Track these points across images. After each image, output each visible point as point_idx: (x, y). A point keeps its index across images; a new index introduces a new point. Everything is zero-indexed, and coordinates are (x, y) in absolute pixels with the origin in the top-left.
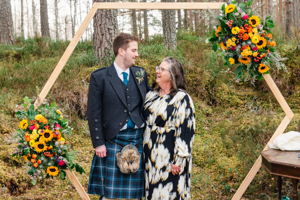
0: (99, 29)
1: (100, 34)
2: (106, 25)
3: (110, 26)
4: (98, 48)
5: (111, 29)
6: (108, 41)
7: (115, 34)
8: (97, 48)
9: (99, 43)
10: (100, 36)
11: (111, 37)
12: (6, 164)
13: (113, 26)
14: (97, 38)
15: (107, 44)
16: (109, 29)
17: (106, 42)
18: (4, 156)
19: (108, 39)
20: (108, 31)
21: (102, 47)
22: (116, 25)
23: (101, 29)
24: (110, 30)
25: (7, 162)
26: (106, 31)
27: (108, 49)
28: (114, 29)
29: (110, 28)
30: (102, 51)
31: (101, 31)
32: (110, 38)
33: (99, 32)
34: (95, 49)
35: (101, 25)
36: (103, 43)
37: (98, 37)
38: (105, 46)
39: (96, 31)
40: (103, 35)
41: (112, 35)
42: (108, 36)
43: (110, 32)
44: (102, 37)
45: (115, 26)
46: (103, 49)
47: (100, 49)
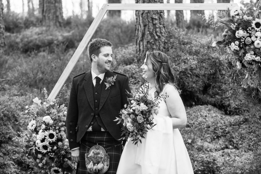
0: (141, 18)
1: (142, 25)
2: (149, 14)
3: (154, 15)
4: (140, 42)
5: (156, 19)
6: (151, 34)
7: (160, 24)
8: (138, 42)
9: (140, 35)
10: (142, 27)
11: (156, 29)
12: (20, 168)
13: (159, 15)
14: (138, 30)
15: (150, 37)
16: (152, 19)
17: (149, 35)
18: (18, 159)
19: (151, 30)
20: (151, 22)
21: (144, 40)
22: (162, 14)
23: (143, 18)
24: (154, 20)
25: (20, 166)
26: (149, 22)
27: (151, 43)
28: (160, 19)
29: (154, 17)
30: (144, 45)
31: (143, 22)
32: (154, 30)
33: (141, 22)
34: (137, 42)
35: (144, 14)
36: (146, 36)
37: (140, 28)
38: (147, 40)
39: (138, 20)
40: (145, 26)
41: (157, 26)
42: (151, 28)
43: (154, 23)
44: (145, 29)
45: (160, 15)
46: (145, 43)
47: (141, 43)
